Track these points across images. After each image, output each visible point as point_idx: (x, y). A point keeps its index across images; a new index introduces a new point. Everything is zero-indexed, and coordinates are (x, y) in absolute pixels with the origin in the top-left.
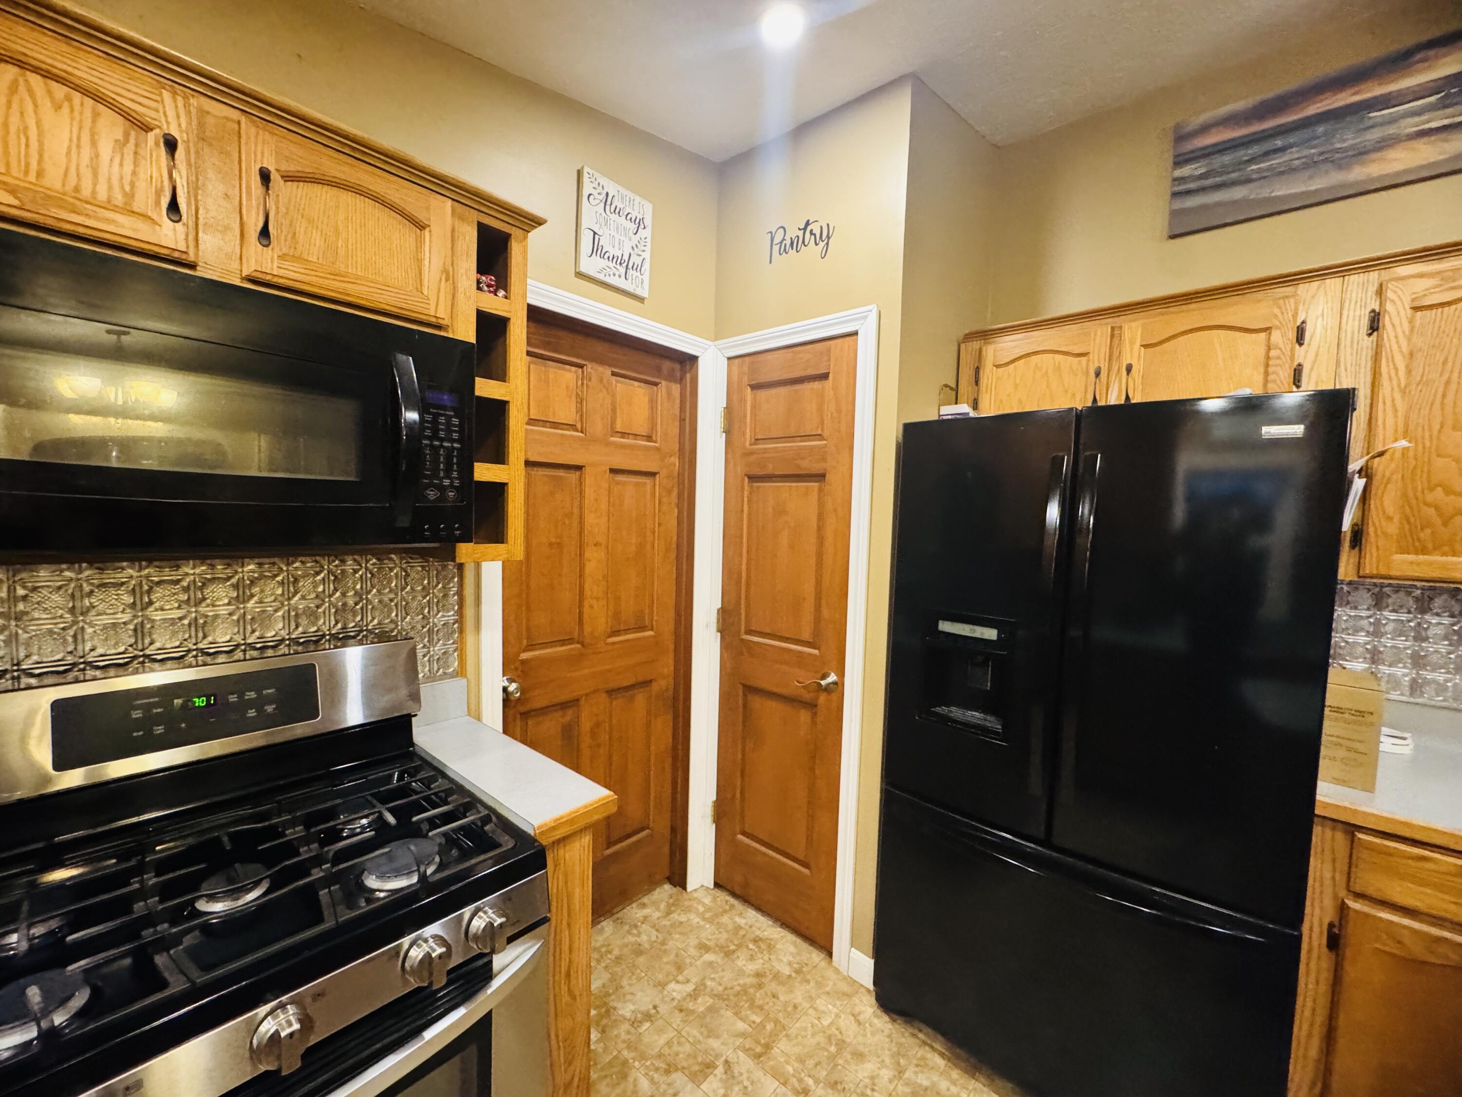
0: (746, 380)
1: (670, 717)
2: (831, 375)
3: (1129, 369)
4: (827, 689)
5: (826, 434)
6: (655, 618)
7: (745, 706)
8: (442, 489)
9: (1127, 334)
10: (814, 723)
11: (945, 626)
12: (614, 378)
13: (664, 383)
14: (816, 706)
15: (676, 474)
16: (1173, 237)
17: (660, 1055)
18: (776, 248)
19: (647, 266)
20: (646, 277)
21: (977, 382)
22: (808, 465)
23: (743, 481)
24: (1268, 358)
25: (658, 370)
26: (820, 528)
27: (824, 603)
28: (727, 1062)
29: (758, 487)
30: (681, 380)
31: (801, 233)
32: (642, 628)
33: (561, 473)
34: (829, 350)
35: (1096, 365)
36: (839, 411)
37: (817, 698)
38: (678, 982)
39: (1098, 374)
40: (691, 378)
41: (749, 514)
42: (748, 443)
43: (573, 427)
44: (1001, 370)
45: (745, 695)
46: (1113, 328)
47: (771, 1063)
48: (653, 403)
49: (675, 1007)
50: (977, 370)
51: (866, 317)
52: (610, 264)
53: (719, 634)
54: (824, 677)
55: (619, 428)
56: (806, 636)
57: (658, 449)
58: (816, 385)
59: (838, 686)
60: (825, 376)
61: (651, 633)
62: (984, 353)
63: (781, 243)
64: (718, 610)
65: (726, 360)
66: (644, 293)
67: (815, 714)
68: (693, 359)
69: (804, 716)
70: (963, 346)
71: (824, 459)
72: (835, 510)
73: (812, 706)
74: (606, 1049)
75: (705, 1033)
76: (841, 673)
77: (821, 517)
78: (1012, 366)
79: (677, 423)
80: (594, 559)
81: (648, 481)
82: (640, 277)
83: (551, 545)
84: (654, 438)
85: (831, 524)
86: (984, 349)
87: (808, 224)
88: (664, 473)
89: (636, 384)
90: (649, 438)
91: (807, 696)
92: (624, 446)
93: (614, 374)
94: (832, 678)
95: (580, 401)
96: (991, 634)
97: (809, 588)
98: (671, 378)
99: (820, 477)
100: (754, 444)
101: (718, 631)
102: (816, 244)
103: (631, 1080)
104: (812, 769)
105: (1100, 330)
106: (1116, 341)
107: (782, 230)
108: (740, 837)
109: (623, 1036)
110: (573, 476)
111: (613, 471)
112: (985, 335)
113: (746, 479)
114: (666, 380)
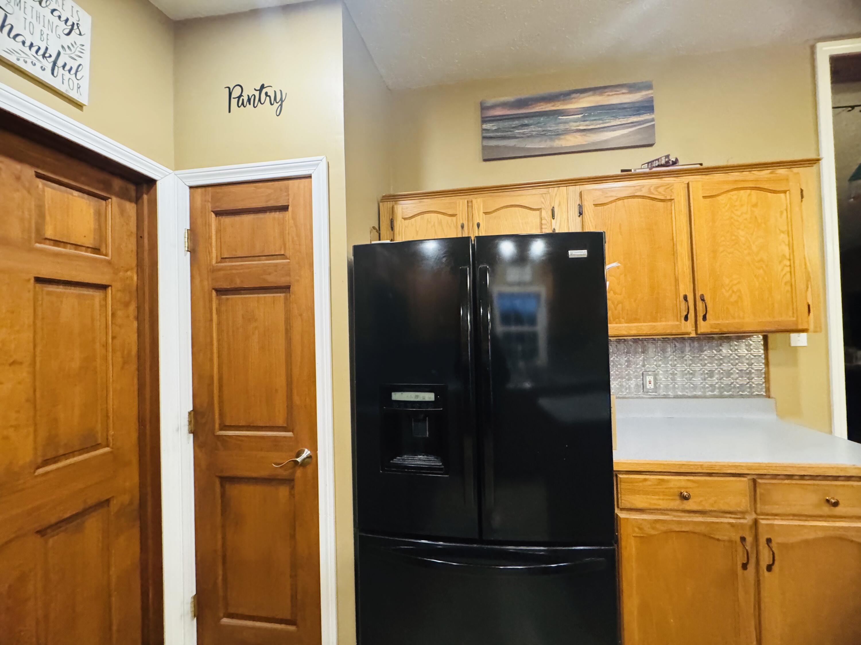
0: (209, 206)
2: (290, 208)
3: (478, 225)
4: (304, 464)
5: (288, 254)
6: (111, 432)
7: (223, 495)
9: (475, 205)
10: (292, 495)
11: (397, 396)
12: (40, 183)
13: (114, 199)
14: (293, 480)
15: (134, 288)
16: (485, 160)
18: (234, 102)
19: (85, 72)
20: (85, 84)
21: (392, 228)
22: (272, 279)
23: (210, 295)
24: (541, 224)
25: (108, 187)
26: (288, 331)
27: (295, 391)
29: (227, 299)
30: (137, 200)
31: (257, 94)
32: (96, 446)
34: (287, 189)
35: (461, 222)
36: (298, 236)
37: (294, 473)
39: (463, 227)
40: (149, 201)
41: (219, 324)
42: (214, 262)
44: (407, 221)
45: (222, 486)
46: (468, 202)
48: (100, 216)
50: (392, 222)
51: (318, 165)
52: (29, 52)
53: (191, 436)
54: (298, 455)
55: (49, 233)
56: (281, 422)
57: (109, 262)
58: (277, 215)
59: (312, 460)
60: (285, 208)
61: (107, 449)
62: (395, 209)
63: (239, 97)
64: (190, 413)
65: (188, 189)
66: (83, 99)
67: (293, 488)
68: (151, 183)
69: (283, 491)
70: (381, 204)
71: (289, 275)
72: (301, 315)
73: (289, 481)
76: (314, 448)
77: (288, 321)
78: (413, 220)
79: (134, 240)
81: (98, 295)
82: (76, 82)
84: (103, 250)
85: (297, 326)
86: (395, 206)
87: (263, 87)
88: (117, 285)
89: (76, 193)
90: (96, 250)
91: (285, 474)
92: (57, 255)
93: (38, 176)
94: (307, 453)
96: (429, 397)
97: (281, 381)
98: (123, 195)
99: (286, 289)
100: (219, 262)
101: (191, 432)
102: (271, 104)
104: (293, 537)
105: (461, 202)
106: (470, 209)
107: (239, 88)
108: (225, 621)
111: (39, 280)
112: (394, 198)
113: (214, 293)
114: (118, 195)
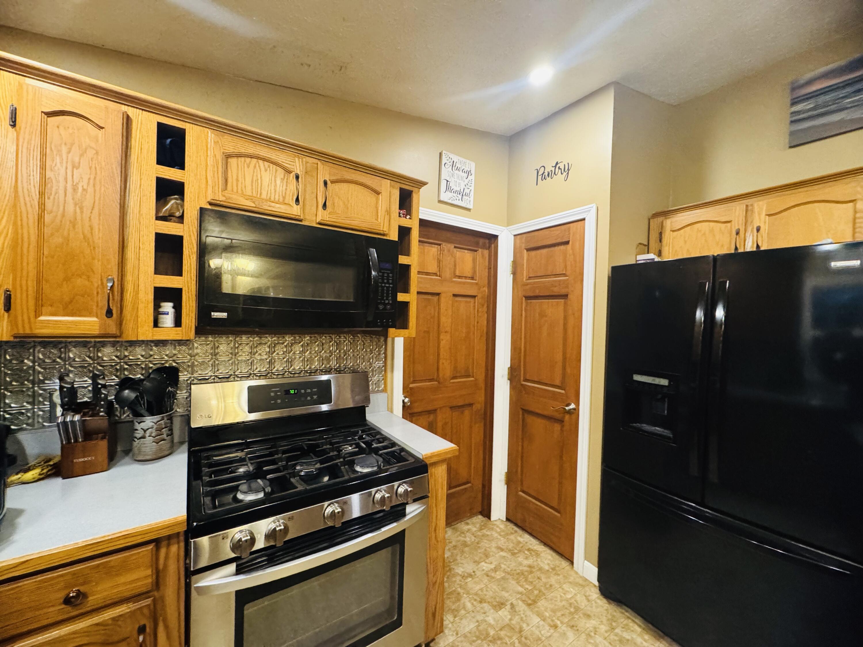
0: (523, 246)
1: (482, 424)
2: (570, 243)
3: (758, 230)
4: (569, 412)
5: (568, 273)
6: (475, 371)
7: (523, 420)
8: (385, 305)
9: (756, 209)
10: (562, 430)
11: (637, 378)
12: (455, 250)
13: (480, 250)
14: (563, 421)
15: (486, 297)
16: (791, 147)
17: (476, 594)
18: (540, 177)
19: (472, 193)
20: (472, 199)
21: (661, 241)
22: (556, 290)
23: (522, 299)
24: (855, 219)
25: (477, 244)
26: (565, 325)
27: (567, 364)
28: (512, 604)
29: (531, 303)
30: (489, 248)
31: (553, 169)
32: (468, 376)
33: (430, 297)
34: (569, 229)
35: (737, 228)
36: (575, 261)
37: (564, 417)
38: (486, 563)
39: (738, 233)
40: (495, 247)
41: (526, 317)
42: (524, 279)
43: (435, 274)
44: (675, 233)
45: (523, 415)
46: (747, 206)
47: (536, 609)
48: (474, 260)
49: (485, 574)
50: (661, 234)
51: (590, 210)
52: (455, 195)
53: (509, 381)
54: (568, 405)
55: (457, 273)
56: (558, 382)
57: (477, 284)
58: (562, 247)
59: (576, 410)
60: (567, 243)
61: (472, 379)
62: (664, 224)
63: (543, 174)
64: (509, 368)
65: (513, 237)
66: (471, 206)
67: (563, 426)
68: (496, 237)
69: (557, 427)
70: (651, 220)
71: (567, 287)
72: (574, 314)
73: (561, 421)
74: (449, 587)
75: (501, 589)
76: (577, 403)
77: (565, 318)
78: (682, 231)
79: (487, 270)
80: (445, 340)
81: (472, 300)
82: (469, 199)
83: (425, 332)
84: (475, 278)
85: (571, 322)
86: (664, 222)
87: (557, 164)
88: (480, 296)
89: (466, 251)
90: (472, 278)
91: (557, 415)
92: (460, 283)
93: (455, 247)
94: (572, 406)
95: (439, 261)
96: (664, 382)
97: (559, 357)
98: (484, 247)
99: (565, 296)
100: (528, 280)
101: (509, 379)
102: (562, 174)
103: (462, 602)
104: (561, 457)
105: (739, 208)
106: (749, 213)
107: (543, 168)
108: (521, 493)
109: (458, 582)
110: (435, 298)
111: (455, 295)
112: (666, 214)
113: (524, 298)
114: (481, 248)
